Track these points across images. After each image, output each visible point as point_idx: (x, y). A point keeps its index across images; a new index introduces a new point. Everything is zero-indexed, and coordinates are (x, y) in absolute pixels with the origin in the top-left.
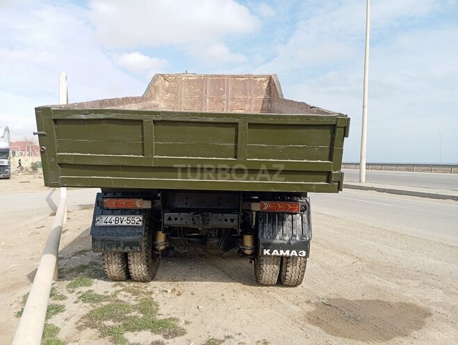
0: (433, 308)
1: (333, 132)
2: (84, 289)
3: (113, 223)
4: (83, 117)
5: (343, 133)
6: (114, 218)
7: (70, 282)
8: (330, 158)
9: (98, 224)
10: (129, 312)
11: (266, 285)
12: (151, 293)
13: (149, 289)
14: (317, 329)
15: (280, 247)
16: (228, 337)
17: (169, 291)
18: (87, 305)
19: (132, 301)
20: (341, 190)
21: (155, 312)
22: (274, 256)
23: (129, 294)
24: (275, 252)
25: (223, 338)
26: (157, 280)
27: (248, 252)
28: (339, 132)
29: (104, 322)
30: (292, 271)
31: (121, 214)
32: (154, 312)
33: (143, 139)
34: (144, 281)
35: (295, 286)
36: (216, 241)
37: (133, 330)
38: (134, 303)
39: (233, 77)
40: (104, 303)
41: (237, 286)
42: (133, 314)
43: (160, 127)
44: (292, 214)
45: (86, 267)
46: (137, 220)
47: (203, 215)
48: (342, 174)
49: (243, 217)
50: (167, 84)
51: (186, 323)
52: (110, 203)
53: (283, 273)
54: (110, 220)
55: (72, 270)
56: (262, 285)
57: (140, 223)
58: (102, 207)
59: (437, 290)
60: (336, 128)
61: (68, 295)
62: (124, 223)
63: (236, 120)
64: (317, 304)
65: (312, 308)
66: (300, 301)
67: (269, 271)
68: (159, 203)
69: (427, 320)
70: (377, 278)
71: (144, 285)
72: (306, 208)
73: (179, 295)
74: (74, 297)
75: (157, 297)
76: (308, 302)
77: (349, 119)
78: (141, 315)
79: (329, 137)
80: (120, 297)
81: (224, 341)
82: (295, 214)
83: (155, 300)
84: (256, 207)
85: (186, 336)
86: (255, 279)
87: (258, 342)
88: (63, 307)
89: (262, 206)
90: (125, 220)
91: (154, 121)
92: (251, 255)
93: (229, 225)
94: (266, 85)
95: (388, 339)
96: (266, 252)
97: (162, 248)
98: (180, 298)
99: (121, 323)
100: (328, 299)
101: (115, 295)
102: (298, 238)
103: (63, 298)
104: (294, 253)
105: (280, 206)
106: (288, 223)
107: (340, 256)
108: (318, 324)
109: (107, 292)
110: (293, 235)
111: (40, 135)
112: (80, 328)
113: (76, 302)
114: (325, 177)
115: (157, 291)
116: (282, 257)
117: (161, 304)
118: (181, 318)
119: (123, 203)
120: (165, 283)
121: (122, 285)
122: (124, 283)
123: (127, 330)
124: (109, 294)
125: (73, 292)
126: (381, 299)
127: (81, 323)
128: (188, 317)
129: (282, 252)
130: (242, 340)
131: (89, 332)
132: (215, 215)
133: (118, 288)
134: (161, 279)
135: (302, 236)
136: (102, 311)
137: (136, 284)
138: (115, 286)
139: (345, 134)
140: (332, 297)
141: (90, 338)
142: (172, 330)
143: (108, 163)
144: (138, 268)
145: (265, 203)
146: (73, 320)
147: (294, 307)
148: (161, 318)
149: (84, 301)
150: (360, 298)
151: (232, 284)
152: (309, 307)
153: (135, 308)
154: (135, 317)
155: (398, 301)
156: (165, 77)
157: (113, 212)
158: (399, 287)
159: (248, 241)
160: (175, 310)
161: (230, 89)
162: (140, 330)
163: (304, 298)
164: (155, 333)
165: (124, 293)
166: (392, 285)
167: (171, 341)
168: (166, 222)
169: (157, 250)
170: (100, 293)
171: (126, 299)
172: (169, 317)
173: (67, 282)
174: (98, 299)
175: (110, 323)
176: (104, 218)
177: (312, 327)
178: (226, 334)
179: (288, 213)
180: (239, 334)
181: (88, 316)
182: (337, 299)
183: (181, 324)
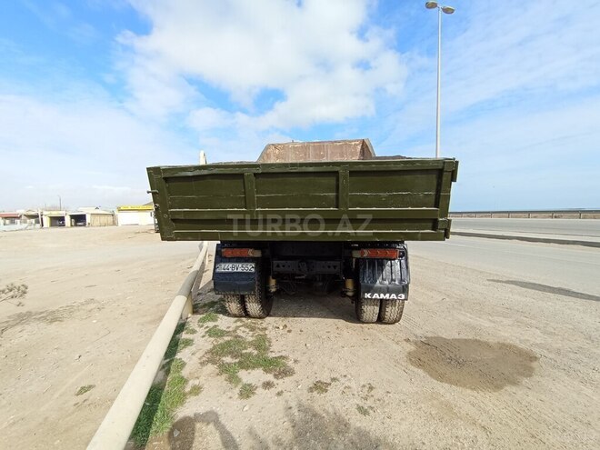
0: (537, 351)
1: (440, 177)
2: (211, 324)
3: (230, 270)
4: (190, 174)
5: (450, 177)
6: (231, 265)
7: (201, 316)
8: (436, 205)
9: (218, 270)
10: (245, 348)
11: (367, 323)
12: (266, 329)
13: (264, 325)
14: (420, 371)
15: (380, 291)
16: (334, 379)
17: (281, 328)
18: (212, 339)
19: (249, 337)
20: (448, 238)
21: (268, 349)
22: (375, 299)
23: (247, 330)
24: (376, 296)
25: (329, 381)
26: (271, 316)
27: (350, 294)
28: (446, 176)
29: (224, 359)
30: (390, 312)
31: (237, 262)
32: (266, 349)
33: (245, 193)
34: (260, 318)
35: (393, 323)
36: (321, 284)
37: (247, 368)
38: (251, 339)
39: (332, 142)
40: (227, 338)
41: (341, 323)
42: (249, 350)
43: (261, 180)
44: (391, 260)
45: (216, 302)
46: (249, 267)
47: (307, 263)
48: (450, 221)
49: (344, 264)
50: (277, 151)
51: (296, 361)
52: (227, 252)
53: (382, 313)
54: (227, 267)
55: (205, 305)
56: (363, 323)
57: (253, 270)
58: (221, 256)
59: (533, 329)
60: (443, 173)
61: (198, 329)
62: (239, 270)
63: (337, 169)
64: (416, 343)
65: (412, 348)
66: (399, 339)
67: (370, 311)
68: (268, 252)
69: (535, 364)
70: (469, 315)
71: (260, 321)
72: (404, 254)
73: (289, 331)
74: (201, 331)
75: (270, 334)
76: (408, 340)
77: (457, 162)
78: (256, 352)
79: (435, 182)
80: (239, 333)
81: (330, 384)
82: (394, 259)
83: (268, 337)
84: (356, 254)
85: (295, 377)
86: (356, 316)
87: (364, 386)
88: (192, 341)
89: (363, 253)
90: (240, 268)
91: (255, 174)
92: (353, 296)
93: (332, 270)
94: (359, 147)
95: (498, 387)
96: (368, 296)
97: (273, 290)
98: (290, 335)
99: (237, 360)
100: (426, 337)
101: (235, 331)
102: (397, 283)
103: (194, 332)
104: (394, 296)
105: (379, 253)
106: (387, 268)
107: (428, 293)
108: (420, 366)
109: (229, 327)
110: (392, 280)
111: (153, 194)
112: (203, 364)
113: (203, 336)
114: (430, 224)
115: (270, 328)
116: (381, 300)
117: (274, 341)
118: (291, 356)
119: (238, 252)
120: (277, 319)
121: (242, 321)
122: (244, 319)
123: (242, 368)
124: (231, 329)
125: (202, 326)
126: (478, 338)
127: (204, 359)
128: (297, 355)
129: (382, 296)
130: (347, 384)
131: (211, 368)
132: (319, 262)
133: (239, 324)
134: (274, 315)
135: (401, 280)
136: (222, 347)
137: (253, 321)
138: (236, 322)
139: (454, 178)
140: (430, 335)
141: (209, 375)
142: (282, 369)
143: (214, 217)
144: (254, 307)
145: (365, 251)
146: (199, 355)
147: (395, 346)
148: (273, 355)
149: (210, 336)
150: (457, 337)
151: (336, 320)
152: (409, 345)
153: (251, 344)
154: (250, 354)
155: (496, 341)
156: (275, 146)
157: (230, 260)
158: (493, 324)
159: (350, 284)
160: (285, 348)
161: (329, 152)
162: (254, 368)
163: (402, 336)
164: (267, 372)
165: (242, 328)
166: (484, 323)
167: (280, 381)
168: (275, 269)
169: (270, 292)
170: (223, 328)
171: (243, 335)
172: (280, 354)
173: (200, 316)
174: (221, 334)
175: (228, 359)
176: (223, 265)
177: (416, 370)
178: (332, 376)
179: (388, 259)
180: (345, 376)
181: (211, 351)
182: (435, 338)
183: (290, 363)
